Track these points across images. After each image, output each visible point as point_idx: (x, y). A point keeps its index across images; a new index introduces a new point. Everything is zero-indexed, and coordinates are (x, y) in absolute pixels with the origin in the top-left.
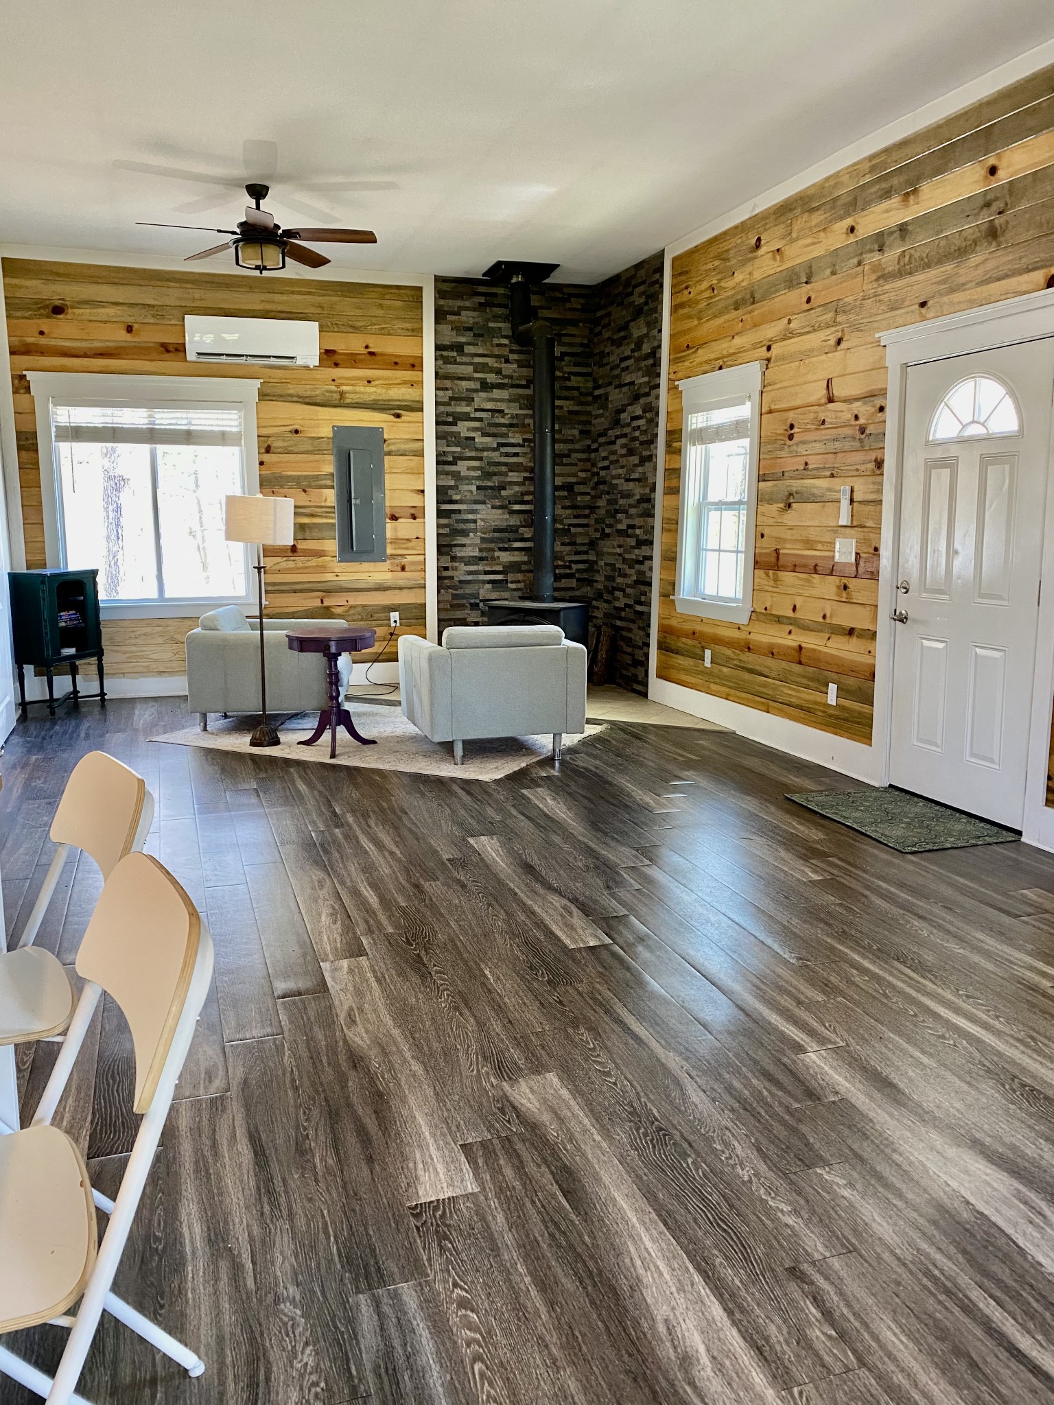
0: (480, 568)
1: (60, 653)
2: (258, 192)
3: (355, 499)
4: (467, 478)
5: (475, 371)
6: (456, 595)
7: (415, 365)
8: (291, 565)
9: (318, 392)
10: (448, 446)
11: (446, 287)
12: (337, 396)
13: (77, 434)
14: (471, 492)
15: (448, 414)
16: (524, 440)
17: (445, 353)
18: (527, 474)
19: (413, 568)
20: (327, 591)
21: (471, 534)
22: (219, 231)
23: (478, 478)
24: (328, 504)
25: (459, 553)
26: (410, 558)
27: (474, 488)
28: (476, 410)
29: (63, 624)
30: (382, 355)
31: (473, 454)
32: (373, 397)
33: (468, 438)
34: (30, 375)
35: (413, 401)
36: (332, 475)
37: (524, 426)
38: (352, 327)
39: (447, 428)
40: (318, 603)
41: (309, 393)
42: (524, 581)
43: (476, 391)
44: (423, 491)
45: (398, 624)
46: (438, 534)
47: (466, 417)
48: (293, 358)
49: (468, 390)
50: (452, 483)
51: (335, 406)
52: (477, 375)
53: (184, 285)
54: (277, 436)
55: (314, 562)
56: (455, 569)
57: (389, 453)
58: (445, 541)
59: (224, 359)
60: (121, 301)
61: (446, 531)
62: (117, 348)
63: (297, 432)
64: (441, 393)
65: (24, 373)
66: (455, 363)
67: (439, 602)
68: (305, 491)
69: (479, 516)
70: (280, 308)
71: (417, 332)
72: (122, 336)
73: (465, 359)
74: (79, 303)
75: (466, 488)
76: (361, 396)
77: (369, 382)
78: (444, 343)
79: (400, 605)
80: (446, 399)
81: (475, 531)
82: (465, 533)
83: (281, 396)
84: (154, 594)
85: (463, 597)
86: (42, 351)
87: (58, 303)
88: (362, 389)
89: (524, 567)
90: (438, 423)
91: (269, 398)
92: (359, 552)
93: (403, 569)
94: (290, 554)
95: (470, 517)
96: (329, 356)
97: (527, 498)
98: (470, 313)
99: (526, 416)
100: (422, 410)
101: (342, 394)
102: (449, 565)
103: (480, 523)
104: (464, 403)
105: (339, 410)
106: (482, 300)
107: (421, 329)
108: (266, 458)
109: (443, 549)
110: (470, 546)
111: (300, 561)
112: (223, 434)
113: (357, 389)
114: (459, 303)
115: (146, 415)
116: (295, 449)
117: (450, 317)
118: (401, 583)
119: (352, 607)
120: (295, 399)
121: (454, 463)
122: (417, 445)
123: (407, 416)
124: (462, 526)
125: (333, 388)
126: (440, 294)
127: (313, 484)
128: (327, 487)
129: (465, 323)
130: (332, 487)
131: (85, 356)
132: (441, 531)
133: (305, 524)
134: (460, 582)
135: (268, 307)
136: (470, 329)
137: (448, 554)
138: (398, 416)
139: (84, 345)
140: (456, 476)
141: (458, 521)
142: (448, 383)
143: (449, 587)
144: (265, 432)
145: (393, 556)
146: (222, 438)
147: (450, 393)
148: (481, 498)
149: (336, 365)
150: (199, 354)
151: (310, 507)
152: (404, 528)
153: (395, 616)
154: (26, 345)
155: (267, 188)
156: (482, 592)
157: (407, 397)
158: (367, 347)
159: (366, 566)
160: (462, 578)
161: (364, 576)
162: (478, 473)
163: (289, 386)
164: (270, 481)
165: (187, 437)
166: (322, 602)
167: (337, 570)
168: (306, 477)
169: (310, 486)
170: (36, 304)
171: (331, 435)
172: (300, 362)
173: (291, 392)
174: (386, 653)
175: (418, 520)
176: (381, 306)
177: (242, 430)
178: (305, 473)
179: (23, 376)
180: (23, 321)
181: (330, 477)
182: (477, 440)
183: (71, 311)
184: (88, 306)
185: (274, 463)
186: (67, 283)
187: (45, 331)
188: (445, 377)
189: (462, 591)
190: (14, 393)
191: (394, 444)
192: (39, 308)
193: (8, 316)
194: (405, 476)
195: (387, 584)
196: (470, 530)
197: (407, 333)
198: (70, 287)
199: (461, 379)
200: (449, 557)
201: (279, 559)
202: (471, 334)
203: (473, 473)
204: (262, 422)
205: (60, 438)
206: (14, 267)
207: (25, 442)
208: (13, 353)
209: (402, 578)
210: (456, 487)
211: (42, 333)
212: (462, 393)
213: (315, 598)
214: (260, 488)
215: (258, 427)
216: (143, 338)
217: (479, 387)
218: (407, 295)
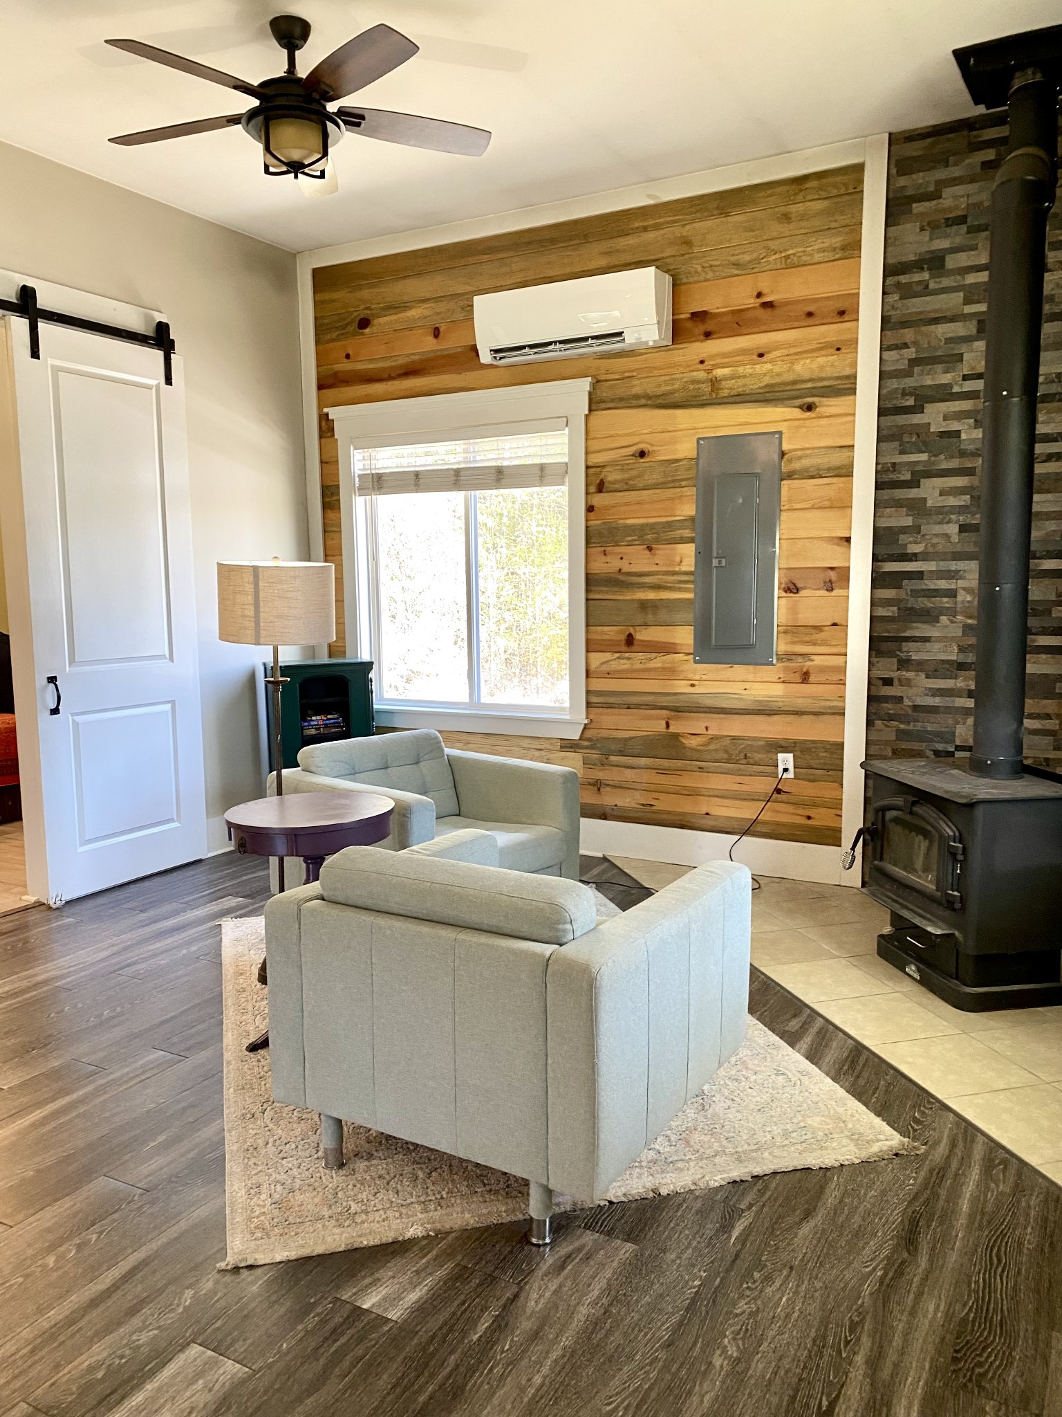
0: (958, 683)
3: (719, 557)
4: (939, 510)
5: (967, 301)
6: (903, 731)
7: (846, 312)
8: (624, 665)
9: (677, 385)
10: (902, 452)
11: (913, 149)
12: (706, 388)
13: (378, 483)
14: (947, 536)
15: (905, 393)
17: (904, 279)
19: (823, 678)
20: (677, 709)
21: (944, 619)
23: (961, 510)
24: (684, 568)
25: (916, 653)
26: (818, 660)
27: (953, 529)
28: (963, 378)
30: (786, 303)
31: (954, 463)
32: (766, 380)
33: (943, 434)
34: (333, 412)
35: (838, 378)
36: (692, 519)
38: (736, 265)
39: (901, 420)
40: (662, 728)
41: (664, 388)
43: (967, 339)
44: (848, 540)
45: (790, 775)
46: (873, 619)
47: (944, 394)
48: (620, 334)
49: (949, 340)
50: (908, 521)
51: (703, 405)
52: (968, 309)
54: (612, 463)
55: (658, 661)
56: (907, 683)
57: (790, 476)
58: (886, 631)
59: (527, 355)
60: (428, 296)
61: (891, 611)
62: (422, 361)
63: (642, 454)
64: (891, 355)
65: (325, 410)
66: (925, 291)
67: (868, 742)
68: (650, 549)
69: (961, 583)
71: (852, 248)
72: (429, 344)
73: (946, 282)
74: (382, 309)
75: (938, 529)
76: (747, 381)
77: (761, 355)
78: (904, 259)
79: (795, 742)
80: (903, 365)
81: (952, 612)
82: (930, 616)
83: (621, 399)
84: (463, 697)
85: (920, 737)
86: (348, 380)
87: (364, 314)
88: (748, 369)
90: (882, 412)
91: (603, 405)
92: (721, 647)
93: (805, 677)
94: (625, 648)
95: (943, 584)
96: (696, 323)
98: (960, 190)
100: (852, 391)
101: (714, 383)
102: (895, 675)
104: (939, 367)
105: (709, 411)
107: (857, 245)
108: (598, 500)
109: (878, 645)
110: (940, 641)
111: (637, 659)
112: (542, 467)
113: (741, 370)
114: (941, 174)
115: (460, 449)
116: (639, 482)
117: (917, 208)
118: (801, 703)
119: (714, 738)
120: (643, 402)
121: (914, 483)
122: (836, 459)
123: (831, 406)
124: (928, 603)
125: (701, 375)
126: (899, 165)
127: (663, 536)
128: (683, 540)
129: (950, 209)
130: (691, 540)
131: (390, 378)
132: (881, 612)
133: (647, 601)
134: (916, 708)
136: (960, 220)
137: (891, 654)
138: (810, 408)
139: (389, 364)
140: (917, 508)
141: (915, 593)
142: (908, 335)
143: (891, 718)
144: (596, 459)
145: (789, 656)
146: (541, 474)
147: (911, 353)
148: (967, 548)
149: (708, 335)
150: (496, 351)
151: (655, 573)
152: (813, 607)
153: (786, 760)
154: (334, 374)
157: (829, 372)
158: (759, 295)
159: (739, 671)
160: (919, 702)
161: (736, 688)
162: (965, 500)
163: (636, 382)
164: (601, 535)
165: (499, 477)
166: (668, 726)
167: (690, 676)
168: (652, 526)
169: (657, 541)
170: (343, 319)
171: (694, 454)
172: (630, 340)
173: (637, 390)
174: (765, 823)
175: (836, 592)
176: (786, 218)
177: (566, 460)
178: (651, 520)
179: (327, 415)
180: (331, 345)
181: (689, 524)
182: (963, 436)
183: (376, 322)
184: (394, 311)
185: (607, 508)
186: (373, 286)
187: (351, 353)
188: (904, 324)
189: (919, 726)
190: (321, 437)
191: (800, 458)
192: (347, 325)
193: (318, 342)
194: (818, 513)
195: (775, 706)
196: (942, 611)
197: (831, 256)
198: (376, 290)
199: (936, 321)
200: (895, 660)
201: (608, 656)
202: (964, 228)
203: (952, 501)
204: (595, 445)
205: (363, 490)
206: (324, 278)
207: (331, 498)
208: (321, 387)
209: (802, 695)
210: (916, 529)
211: (348, 356)
212: (936, 349)
213: (658, 718)
214: (587, 548)
215: (587, 453)
216: (451, 342)
217: (974, 331)
218: (835, 186)
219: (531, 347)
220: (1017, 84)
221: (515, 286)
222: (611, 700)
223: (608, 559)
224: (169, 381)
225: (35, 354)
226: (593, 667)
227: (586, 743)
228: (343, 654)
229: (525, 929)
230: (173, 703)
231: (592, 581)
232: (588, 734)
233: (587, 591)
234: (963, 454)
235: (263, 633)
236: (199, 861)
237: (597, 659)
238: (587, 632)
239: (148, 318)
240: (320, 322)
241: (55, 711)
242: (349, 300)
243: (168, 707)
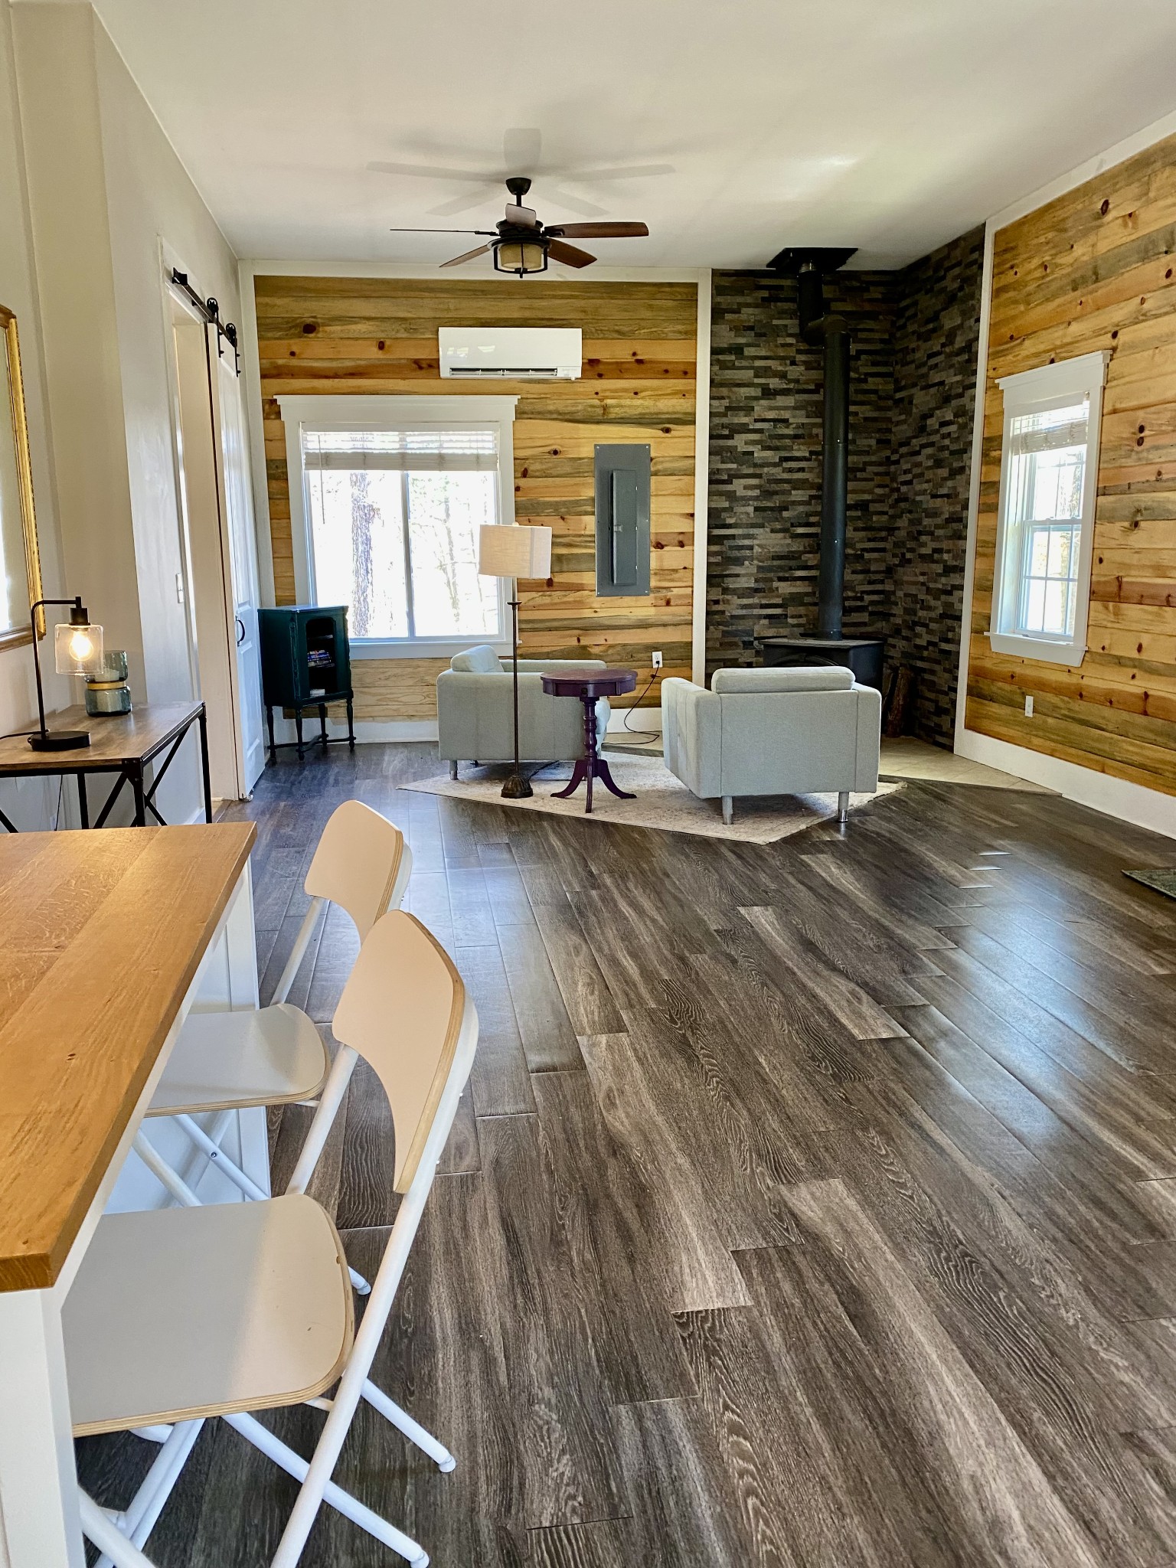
0: (756, 600)
1: (309, 695)
2: (519, 186)
3: (618, 525)
4: (743, 498)
5: (756, 376)
6: (727, 632)
7: (688, 372)
8: (547, 600)
9: (580, 408)
10: (723, 462)
11: (725, 282)
12: (600, 411)
13: (326, 461)
14: (748, 514)
15: (723, 426)
16: (811, 453)
17: (721, 357)
18: (813, 492)
19: (679, 602)
20: (585, 629)
21: (746, 563)
22: (477, 233)
23: (756, 498)
24: (587, 533)
25: (732, 583)
26: (675, 591)
27: (751, 509)
28: (756, 421)
29: (312, 664)
30: (651, 362)
31: (751, 471)
32: (639, 411)
33: (745, 453)
34: (281, 400)
35: (684, 413)
36: (593, 499)
37: (811, 436)
38: (618, 332)
39: (722, 442)
40: (574, 642)
41: (570, 409)
42: (806, 615)
43: (756, 398)
44: (692, 515)
45: (661, 665)
46: (708, 564)
47: (744, 429)
48: (553, 370)
49: (747, 398)
50: (726, 504)
51: (598, 422)
52: (756, 381)
53: (438, 295)
54: (534, 458)
55: (572, 597)
56: (727, 602)
57: (656, 474)
58: (717, 571)
59: (479, 375)
60: (373, 315)
61: (718, 559)
62: (367, 367)
63: (556, 452)
64: (716, 403)
65: (271, 396)
66: (734, 367)
67: (707, 640)
68: (563, 519)
69: (756, 542)
70: (540, 315)
71: (692, 334)
72: (374, 353)
73: (744, 363)
74: (329, 319)
75: (742, 509)
76: (626, 409)
77: (636, 393)
78: (721, 345)
79: (663, 644)
80: (722, 410)
81: (751, 559)
82: (739, 562)
83: (539, 413)
84: (404, 633)
85: (734, 634)
86: (293, 373)
87: (310, 321)
88: (628, 402)
89: (807, 600)
90: (711, 437)
91: (526, 416)
92: (622, 585)
93: (668, 603)
94: (546, 588)
95: (747, 542)
96: (592, 366)
97: (813, 519)
98: (750, 310)
99: (814, 425)
100: (694, 423)
101: (605, 408)
102: (721, 597)
103: (757, 549)
104: (742, 413)
105: (602, 427)
106: (765, 294)
107: (695, 333)
108: (523, 482)
109: (713, 580)
110: (745, 576)
111: (557, 596)
112: (478, 457)
113: (623, 402)
114: (740, 299)
115: (397, 439)
116: (554, 472)
117: (728, 316)
118: (666, 619)
119: (611, 646)
120: (555, 416)
121: (729, 482)
122: (685, 464)
123: (678, 431)
124: (736, 554)
125: (596, 402)
126: (718, 290)
127: (573, 510)
128: (586, 513)
129: (745, 321)
130: (593, 513)
131: (336, 376)
132: (712, 560)
133: (562, 555)
134: (732, 617)
135: (527, 314)
136: (751, 328)
137: (719, 585)
138: (667, 431)
139: (334, 364)
140: (731, 496)
141: (731, 548)
142: (724, 391)
143: (719, 624)
144: (522, 454)
145: (658, 589)
146: (475, 462)
147: (726, 403)
148: (760, 521)
149: (600, 376)
150: (453, 370)
151: (568, 536)
152: (671, 557)
153: (657, 656)
154: (277, 367)
155: (528, 182)
156: (756, 628)
157: (678, 409)
158: (634, 354)
159: (627, 600)
160: (734, 613)
161: (624, 612)
162: (756, 493)
163: (549, 402)
164: (526, 508)
165: (440, 462)
166: (579, 640)
167: (594, 605)
168: (565, 503)
169: (569, 513)
170: (287, 323)
171: (593, 455)
172: (560, 374)
173: (551, 408)
174: (647, 698)
175: (686, 548)
176: (651, 307)
177: (498, 452)
178: (564, 499)
179: (273, 400)
180: (274, 342)
181: (590, 502)
182: (756, 455)
183: (321, 329)
184: (341, 323)
185: (531, 489)
186: (317, 298)
187: (296, 351)
188: (722, 385)
189: (734, 628)
190: (266, 418)
191: (662, 462)
192: (292, 328)
194: (673, 498)
195: (650, 621)
196: (745, 558)
197: (679, 336)
198: (322, 303)
199: (739, 385)
200: (720, 589)
201: (534, 594)
202: (752, 333)
203: (750, 493)
204: (520, 444)
206: (267, 286)
207: (277, 471)
208: (266, 375)
209: (666, 614)
210: (730, 509)
211: (293, 354)
212: (740, 402)
213: (571, 636)
215: (514, 449)
216: (401, 354)
217: (760, 394)
218: (680, 293)
219: (483, 370)
220: (803, 270)
222: (536, 626)
226: (518, 603)
234: (755, 465)
237: (522, 597)
240: (263, 320)
241: (238, 644)
242: (292, 307)
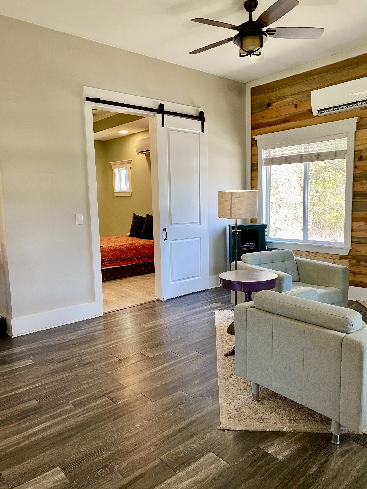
2: (250, 6)
29: (245, 249)
34: (256, 138)
60: (293, 93)
62: (289, 117)
65: (254, 137)
72: (293, 110)
74: (276, 99)
86: (262, 126)
87: (269, 102)
91: (363, 127)
108: (359, 164)
112: (336, 152)
115: (304, 147)
131: (278, 124)
139: (277, 119)
144: (358, 148)
146: (335, 155)
150: (319, 111)
154: (258, 124)
164: (360, 177)
165: (318, 157)
170: (262, 104)
177: (346, 149)
179: (254, 138)
180: (257, 114)
183: (273, 104)
184: (280, 100)
185: (363, 166)
186: (273, 91)
187: (264, 116)
190: (252, 146)
192: (263, 106)
193: (252, 113)
198: (274, 93)
201: (361, 223)
204: (358, 143)
205: (266, 164)
206: (255, 91)
207: (254, 167)
208: (253, 128)
211: (263, 117)
214: (354, 182)
215: (355, 146)
216: (302, 109)
219: (334, 108)
221: (329, 85)
222: (362, 241)
223: (362, 186)
224: (203, 131)
225: (163, 126)
226: (354, 228)
227: (350, 257)
228: (256, 222)
229: (334, 327)
230: (200, 237)
231: (355, 195)
232: (351, 253)
233: (353, 198)
235: (233, 215)
236: (206, 290)
237: (356, 224)
238: (352, 214)
239: (197, 110)
240: (253, 106)
241: (165, 239)
242: (263, 98)
243: (198, 239)
